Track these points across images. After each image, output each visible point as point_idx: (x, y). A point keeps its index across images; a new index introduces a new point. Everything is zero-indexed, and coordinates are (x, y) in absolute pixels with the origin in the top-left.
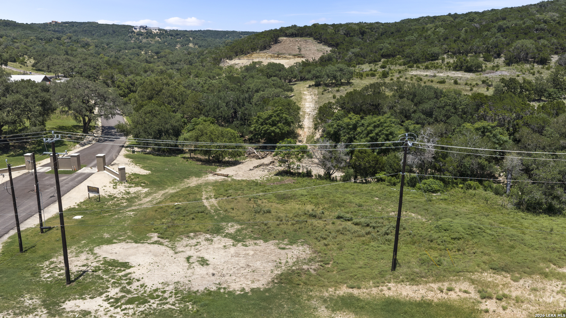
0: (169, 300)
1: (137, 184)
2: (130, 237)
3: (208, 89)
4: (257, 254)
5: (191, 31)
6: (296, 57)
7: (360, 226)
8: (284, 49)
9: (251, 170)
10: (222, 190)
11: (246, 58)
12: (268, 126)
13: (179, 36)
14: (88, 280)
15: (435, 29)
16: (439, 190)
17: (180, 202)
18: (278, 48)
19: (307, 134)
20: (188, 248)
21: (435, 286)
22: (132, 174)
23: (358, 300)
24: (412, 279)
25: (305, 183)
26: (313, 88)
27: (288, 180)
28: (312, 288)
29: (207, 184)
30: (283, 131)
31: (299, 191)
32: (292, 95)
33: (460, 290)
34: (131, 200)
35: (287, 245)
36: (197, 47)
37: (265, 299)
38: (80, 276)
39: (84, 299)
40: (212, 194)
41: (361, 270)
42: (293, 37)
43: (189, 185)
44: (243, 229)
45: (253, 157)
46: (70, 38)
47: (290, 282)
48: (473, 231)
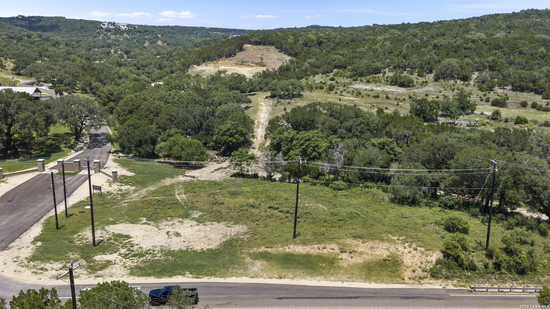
0: (157, 255)
1: (126, 184)
2: (127, 220)
3: (178, 100)
4: (212, 230)
5: (160, 27)
6: (258, 65)
7: (283, 213)
8: (248, 57)
9: (212, 172)
10: (190, 188)
11: (212, 65)
12: (227, 137)
13: (147, 33)
14: (106, 245)
15: (383, 42)
16: (344, 189)
17: (159, 197)
18: (242, 56)
19: (260, 142)
20: (167, 227)
21: (316, 246)
22: (121, 176)
23: (270, 254)
24: (304, 243)
25: (252, 183)
26: (269, 100)
27: (240, 180)
28: (243, 248)
29: (179, 183)
30: (239, 141)
31: (246, 189)
32: (251, 106)
33: (330, 248)
34: (124, 195)
35: (232, 224)
36: (165, 44)
37: (215, 254)
38: (100, 242)
39: (106, 254)
40: (183, 191)
41: (275, 238)
42: (256, 45)
43: (165, 184)
44: (204, 215)
45: (215, 161)
46: (40, 36)
47: (231, 245)
48: (351, 216)
